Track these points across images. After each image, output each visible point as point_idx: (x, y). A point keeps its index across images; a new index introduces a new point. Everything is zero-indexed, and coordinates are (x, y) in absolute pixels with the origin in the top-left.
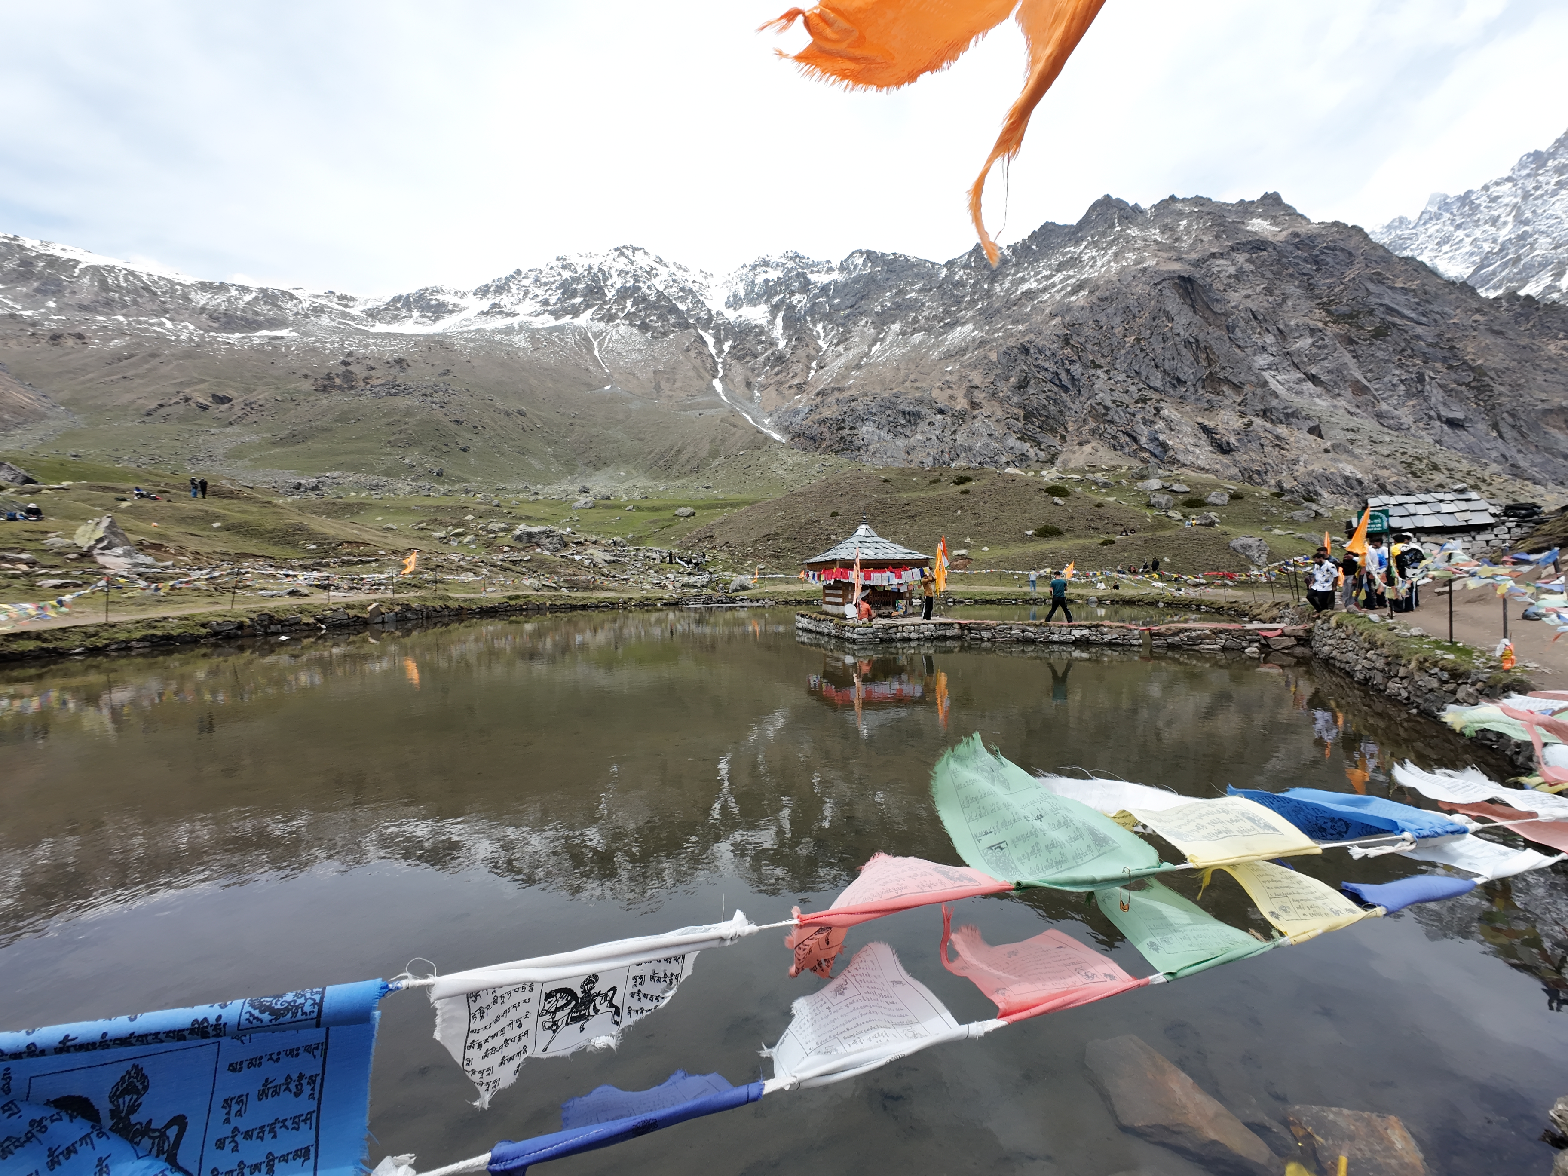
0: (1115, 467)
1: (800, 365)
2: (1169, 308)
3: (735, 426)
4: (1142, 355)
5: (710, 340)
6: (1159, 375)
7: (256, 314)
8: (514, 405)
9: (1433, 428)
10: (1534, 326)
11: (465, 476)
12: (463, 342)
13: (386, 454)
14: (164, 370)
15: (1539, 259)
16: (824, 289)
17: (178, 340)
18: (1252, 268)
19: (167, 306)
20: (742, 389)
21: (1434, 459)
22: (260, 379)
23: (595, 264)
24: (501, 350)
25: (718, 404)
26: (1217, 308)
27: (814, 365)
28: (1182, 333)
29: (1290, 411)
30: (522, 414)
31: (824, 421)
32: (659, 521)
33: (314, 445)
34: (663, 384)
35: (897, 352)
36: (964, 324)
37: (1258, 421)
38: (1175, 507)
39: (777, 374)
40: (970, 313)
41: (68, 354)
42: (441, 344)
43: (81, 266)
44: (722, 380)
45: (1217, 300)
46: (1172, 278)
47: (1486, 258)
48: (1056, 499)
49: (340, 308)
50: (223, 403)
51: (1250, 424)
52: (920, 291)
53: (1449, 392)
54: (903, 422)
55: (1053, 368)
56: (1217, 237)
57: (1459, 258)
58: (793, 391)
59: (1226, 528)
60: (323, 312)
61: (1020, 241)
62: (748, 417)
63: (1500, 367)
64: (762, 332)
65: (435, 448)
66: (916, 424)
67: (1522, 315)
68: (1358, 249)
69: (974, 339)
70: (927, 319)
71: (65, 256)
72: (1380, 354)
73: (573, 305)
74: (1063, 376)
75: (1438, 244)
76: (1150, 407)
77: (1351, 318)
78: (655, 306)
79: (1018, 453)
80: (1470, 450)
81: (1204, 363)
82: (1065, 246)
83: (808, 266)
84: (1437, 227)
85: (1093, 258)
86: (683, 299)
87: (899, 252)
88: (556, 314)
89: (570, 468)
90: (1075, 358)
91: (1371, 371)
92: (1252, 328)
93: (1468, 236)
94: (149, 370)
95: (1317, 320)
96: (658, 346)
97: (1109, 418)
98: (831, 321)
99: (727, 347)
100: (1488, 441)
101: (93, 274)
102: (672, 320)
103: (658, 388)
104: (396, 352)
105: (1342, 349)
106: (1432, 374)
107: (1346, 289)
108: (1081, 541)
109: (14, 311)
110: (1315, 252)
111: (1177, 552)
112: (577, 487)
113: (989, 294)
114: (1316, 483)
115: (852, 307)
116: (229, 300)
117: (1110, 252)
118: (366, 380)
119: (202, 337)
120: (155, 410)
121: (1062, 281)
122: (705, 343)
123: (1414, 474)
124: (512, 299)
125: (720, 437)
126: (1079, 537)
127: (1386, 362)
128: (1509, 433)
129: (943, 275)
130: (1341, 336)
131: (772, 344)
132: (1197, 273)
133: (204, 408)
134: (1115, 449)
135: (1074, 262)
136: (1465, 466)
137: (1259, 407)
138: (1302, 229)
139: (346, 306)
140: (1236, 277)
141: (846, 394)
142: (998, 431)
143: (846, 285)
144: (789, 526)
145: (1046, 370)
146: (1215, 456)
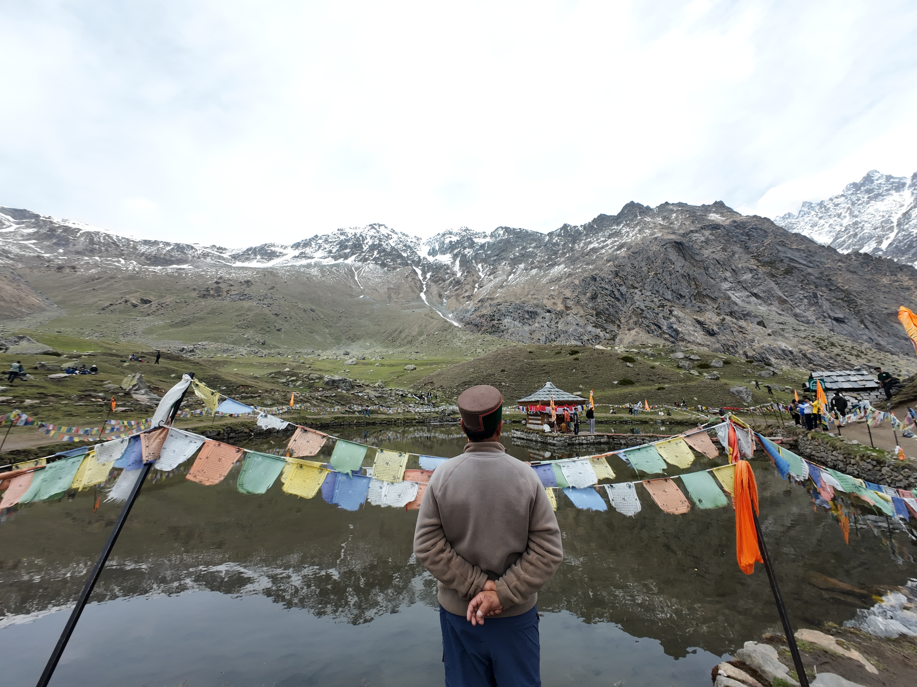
0: (656, 345)
1: (469, 286)
2: (671, 258)
3: (432, 318)
4: (659, 282)
5: (419, 272)
6: (670, 293)
7: (172, 256)
8: (308, 306)
9: (827, 322)
10: (872, 269)
11: (278, 345)
12: (283, 272)
13: (234, 332)
14: (116, 285)
15: (867, 234)
16: (482, 246)
17: (127, 270)
18: (714, 238)
19: (124, 252)
20: (436, 298)
21: (831, 340)
22: (169, 290)
23: (358, 232)
24: (304, 276)
25: (424, 306)
26: (697, 258)
27: (477, 285)
28: (680, 271)
29: (745, 313)
30: (312, 310)
31: (483, 316)
32: (396, 372)
33: (194, 327)
34: (393, 295)
35: (523, 279)
36: (559, 265)
37: (728, 318)
38: (693, 368)
39: (456, 290)
40: (562, 259)
41: (65, 277)
42: (271, 273)
43: (81, 232)
44: (425, 293)
45: (697, 254)
46: (671, 243)
47: (839, 234)
48: (628, 364)
49: (218, 254)
50: (146, 304)
51: (724, 319)
52: (534, 248)
53: (833, 303)
54: (527, 317)
55: (610, 288)
56: (693, 222)
57: (824, 233)
58: (466, 299)
59: (726, 381)
60: (208, 255)
61: (587, 223)
62: (440, 313)
63: (858, 290)
64: (448, 268)
65: (262, 329)
66: (535, 318)
67: (864, 263)
68: (769, 229)
69: (565, 273)
70: (539, 262)
71: (74, 226)
72: (790, 282)
73: (345, 253)
74: (616, 292)
75: (811, 226)
76: (666, 310)
77: (771, 263)
78: (389, 254)
79: (594, 334)
80: (851, 335)
81: (694, 287)
82: (612, 226)
83: (473, 234)
84: (809, 218)
85: (628, 232)
86: (405, 251)
87: (522, 228)
88: (335, 258)
89: (338, 341)
90: (622, 283)
91: (787, 291)
92: (718, 268)
93: (826, 223)
94: (108, 286)
95: (753, 264)
96: (391, 275)
97: (644, 315)
98: (486, 263)
99: (428, 276)
100: (860, 330)
101: (87, 236)
102: (399, 261)
103: (390, 297)
104: (246, 277)
105: (769, 280)
106: (821, 293)
107: (766, 249)
108: (645, 388)
109: (40, 254)
110: (746, 231)
111: (701, 394)
112: (342, 352)
113: (572, 249)
114: (766, 353)
115: (497, 255)
116: (158, 249)
117: (636, 229)
118: (228, 292)
119: (140, 268)
120: (107, 307)
121: (611, 243)
122: (416, 274)
123: (821, 348)
124: (312, 250)
125: (424, 324)
126: (643, 385)
127: (794, 287)
128: (871, 326)
129: (547, 240)
130: (767, 273)
131: (453, 274)
132: (684, 240)
133: (135, 306)
134: (649, 333)
135: (617, 234)
136: (849, 344)
137: (728, 310)
138: (738, 219)
139: (221, 253)
140: (706, 242)
141: (495, 302)
142: (582, 322)
143: (494, 244)
144: (477, 377)
145: (607, 289)
146: (706, 337)
